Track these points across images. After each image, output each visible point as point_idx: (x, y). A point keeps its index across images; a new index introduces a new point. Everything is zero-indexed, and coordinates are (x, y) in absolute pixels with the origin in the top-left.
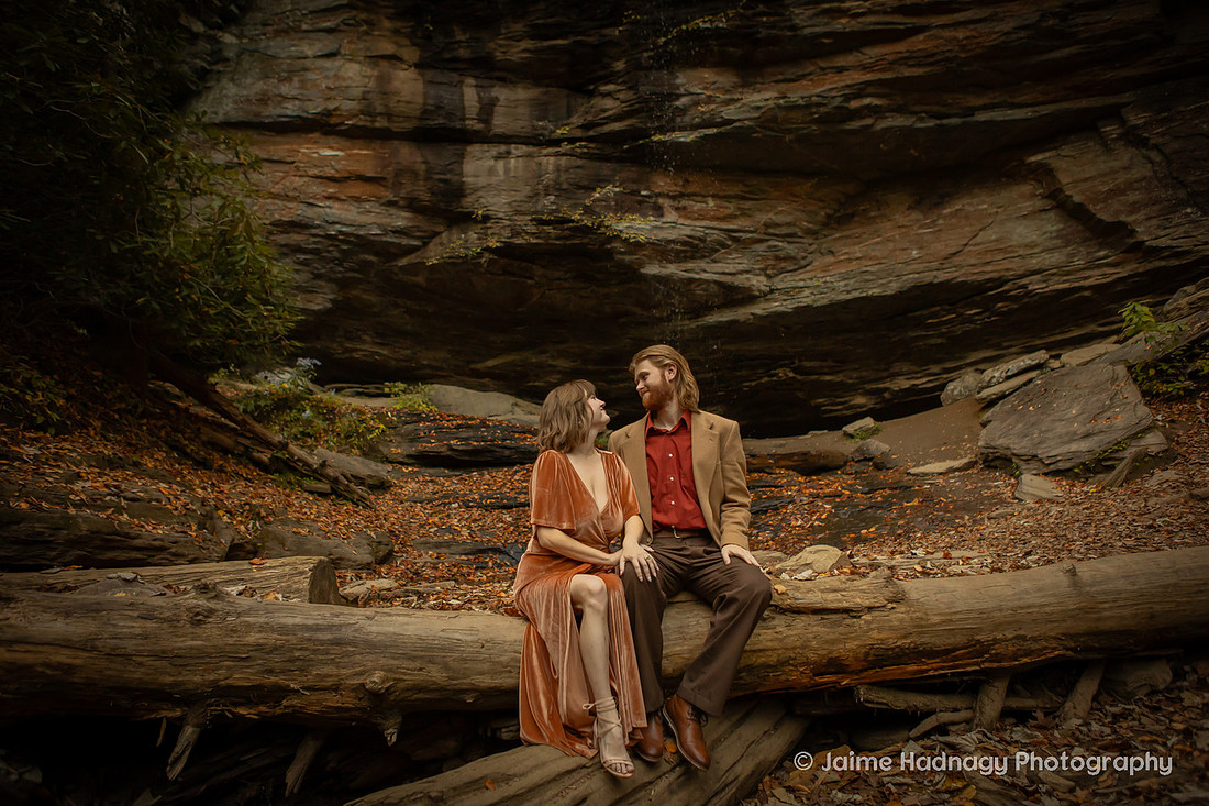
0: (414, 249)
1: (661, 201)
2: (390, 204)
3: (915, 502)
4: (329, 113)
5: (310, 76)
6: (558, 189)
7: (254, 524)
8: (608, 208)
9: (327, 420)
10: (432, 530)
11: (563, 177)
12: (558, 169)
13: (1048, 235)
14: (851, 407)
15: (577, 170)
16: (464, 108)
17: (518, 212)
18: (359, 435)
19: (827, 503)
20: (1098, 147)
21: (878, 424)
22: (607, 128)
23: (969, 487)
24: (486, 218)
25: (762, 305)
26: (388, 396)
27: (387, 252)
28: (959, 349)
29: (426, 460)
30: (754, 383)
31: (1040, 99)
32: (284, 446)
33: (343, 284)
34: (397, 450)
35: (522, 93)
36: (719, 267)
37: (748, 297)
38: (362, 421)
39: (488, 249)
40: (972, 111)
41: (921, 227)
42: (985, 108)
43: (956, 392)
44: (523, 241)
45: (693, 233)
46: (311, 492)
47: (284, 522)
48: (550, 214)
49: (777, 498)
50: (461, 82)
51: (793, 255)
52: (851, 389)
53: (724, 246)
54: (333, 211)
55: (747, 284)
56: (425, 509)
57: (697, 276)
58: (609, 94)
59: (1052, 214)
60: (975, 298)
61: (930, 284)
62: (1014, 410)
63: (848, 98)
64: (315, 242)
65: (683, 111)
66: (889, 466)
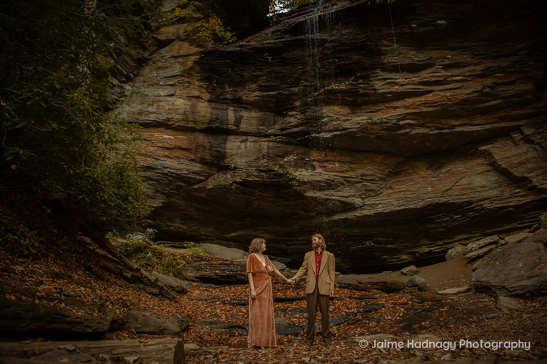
0: (202, 181)
1: (314, 163)
2: (193, 160)
3: (446, 309)
4: (169, 120)
5: (162, 104)
6: (268, 156)
7: (124, 310)
8: (290, 165)
9: (158, 258)
10: (208, 315)
11: (271, 151)
12: (269, 148)
13: (491, 182)
14: (400, 260)
15: (278, 148)
16: (228, 119)
17: (250, 166)
18: (174, 266)
19: (402, 308)
20: (512, 143)
21: (418, 269)
22: (291, 131)
23: (471, 302)
24: (235, 168)
25: (360, 212)
26: (185, 248)
27: (189, 182)
28: (451, 233)
29: (204, 280)
30: (355, 248)
31: (484, 122)
32: (138, 270)
33: (168, 195)
34: (190, 274)
35: (254, 114)
36: (340, 194)
37: (352, 208)
38: (175, 260)
39: (235, 182)
40: (454, 127)
41: (432, 177)
42: (460, 125)
43: (452, 254)
44: (252, 179)
45: (329, 178)
46: (150, 294)
47: (138, 309)
48: (264, 167)
49: (377, 305)
50: (227, 109)
51: (374, 189)
52: (401, 252)
53: (342, 184)
54: (167, 162)
55: (353, 202)
56: (204, 304)
57: (330, 198)
58: (293, 116)
59: (492, 173)
60: (458, 210)
61: (438, 203)
62: (488, 264)
63: (399, 120)
64: (157, 176)
65: (326, 124)
66: (426, 289)
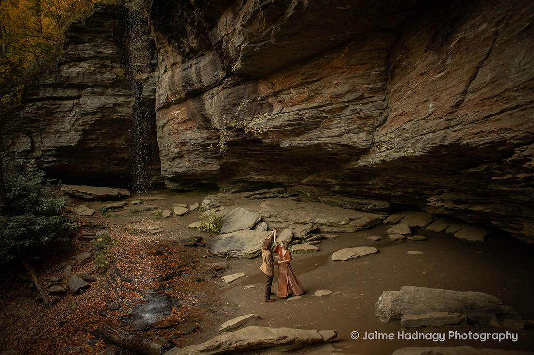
1: (270, 100)
2: (198, 128)
5: (163, 83)
6: (225, 110)
8: (247, 114)
12: (224, 98)
15: (231, 96)
16: (192, 78)
17: (221, 126)
35: (207, 60)
44: (228, 139)
45: (290, 118)
48: (226, 125)
50: (191, 65)
51: (369, 114)
53: (322, 118)
54: (189, 135)
55: (349, 142)
64: (193, 147)
